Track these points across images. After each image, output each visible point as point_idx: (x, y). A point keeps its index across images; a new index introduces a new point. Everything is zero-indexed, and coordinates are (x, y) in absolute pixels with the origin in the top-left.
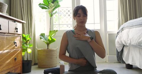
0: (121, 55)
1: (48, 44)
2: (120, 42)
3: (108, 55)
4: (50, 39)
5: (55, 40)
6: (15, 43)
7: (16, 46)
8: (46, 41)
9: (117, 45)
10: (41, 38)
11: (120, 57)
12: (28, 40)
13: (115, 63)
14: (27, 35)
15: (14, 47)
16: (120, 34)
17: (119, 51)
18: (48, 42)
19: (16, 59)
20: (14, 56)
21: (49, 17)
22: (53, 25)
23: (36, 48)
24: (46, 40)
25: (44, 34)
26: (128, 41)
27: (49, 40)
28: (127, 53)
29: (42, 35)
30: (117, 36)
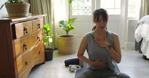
0: (139, 46)
1: (67, 31)
2: (139, 36)
3: (126, 41)
4: (70, 27)
5: (74, 27)
6: (38, 38)
7: (39, 40)
8: (65, 29)
9: (136, 37)
10: (60, 26)
11: (138, 48)
12: (49, 31)
13: (133, 50)
14: (47, 25)
15: (38, 41)
16: (140, 26)
17: (137, 42)
18: (67, 29)
19: (40, 52)
20: (38, 50)
21: (68, 4)
22: (72, 10)
23: (56, 35)
24: (65, 27)
25: (63, 21)
26: (147, 37)
27: (68, 27)
28: (145, 46)
29: (62, 22)
30: (137, 27)
